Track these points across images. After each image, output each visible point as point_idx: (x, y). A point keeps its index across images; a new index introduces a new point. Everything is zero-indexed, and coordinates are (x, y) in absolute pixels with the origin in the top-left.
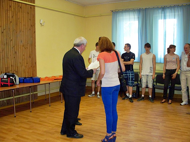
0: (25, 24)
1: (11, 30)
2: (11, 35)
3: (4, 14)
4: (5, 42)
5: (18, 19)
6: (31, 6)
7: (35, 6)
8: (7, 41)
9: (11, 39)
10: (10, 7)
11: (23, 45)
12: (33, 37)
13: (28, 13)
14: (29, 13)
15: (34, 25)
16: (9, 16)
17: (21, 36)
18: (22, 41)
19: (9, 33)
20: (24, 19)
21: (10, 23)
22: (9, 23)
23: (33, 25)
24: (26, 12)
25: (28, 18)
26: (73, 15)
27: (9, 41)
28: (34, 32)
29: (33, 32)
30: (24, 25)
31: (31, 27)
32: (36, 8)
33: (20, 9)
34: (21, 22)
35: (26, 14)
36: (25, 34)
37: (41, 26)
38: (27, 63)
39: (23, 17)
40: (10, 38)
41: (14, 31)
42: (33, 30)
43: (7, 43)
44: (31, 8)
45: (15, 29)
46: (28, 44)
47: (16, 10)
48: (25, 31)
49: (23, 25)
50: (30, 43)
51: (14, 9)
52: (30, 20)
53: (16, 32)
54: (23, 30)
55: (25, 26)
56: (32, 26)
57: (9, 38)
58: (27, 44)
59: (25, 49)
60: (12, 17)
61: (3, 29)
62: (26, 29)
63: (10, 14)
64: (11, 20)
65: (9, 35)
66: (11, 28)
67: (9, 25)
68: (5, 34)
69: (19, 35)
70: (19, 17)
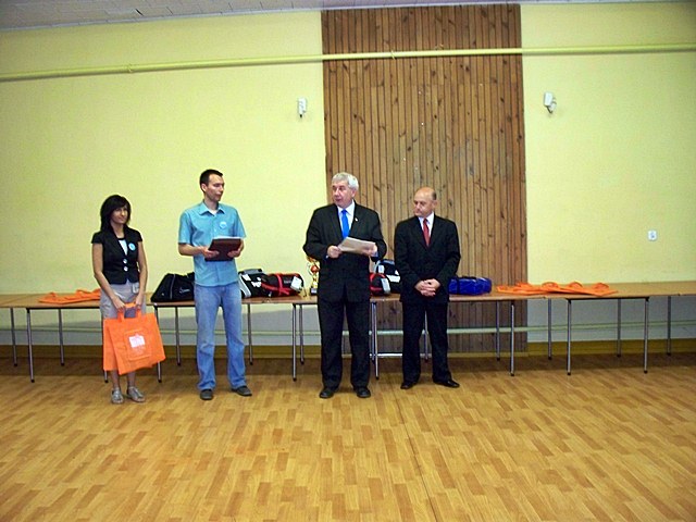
0: (482, 117)
1: (436, 139)
2: (436, 152)
3: (415, 97)
4: (418, 176)
5: (459, 105)
6: (506, 58)
7: (520, 55)
8: (425, 172)
9: (435, 165)
10: (433, 74)
11: (476, 179)
12: (516, 151)
13: (496, 81)
14: (500, 81)
15: (517, 116)
16: (428, 100)
17: (469, 153)
18: (472, 169)
19: (429, 146)
20: (481, 101)
21: (433, 120)
22: (429, 119)
23: (514, 115)
24: (487, 79)
25: (494, 96)
27: (430, 170)
28: (520, 137)
29: (516, 138)
30: (479, 120)
31: (508, 124)
32: (525, 60)
33: (466, 75)
34: (468, 110)
35: (487, 87)
36: (483, 145)
38: (490, 236)
39: (477, 96)
40: (433, 162)
41: (445, 141)
42: (516, 133)
43: (421, 177)
44: (505, 62)
45: (449, 134)
46: (494, 175)
47: (454, 79)
48: (482, 138)
49: (475, 122)
50: (503, 173)
51: (445, 77)
52: (502, 100)
53: (453, 145)
54: (475, 136)
55: (482, 122)
56: (510, 119)
57: (429, 163)
58: (490, 175)
59: (483, 192)
60: (439, 102)
61: (410, 140)
62: (488, 129)
63: (433, 95)
64: (435, 112)
65: (430, 155)
66: (436, 133)
67: (429, 126)
68: (416, 154)
69: (463, 150)
70: (461, 100)
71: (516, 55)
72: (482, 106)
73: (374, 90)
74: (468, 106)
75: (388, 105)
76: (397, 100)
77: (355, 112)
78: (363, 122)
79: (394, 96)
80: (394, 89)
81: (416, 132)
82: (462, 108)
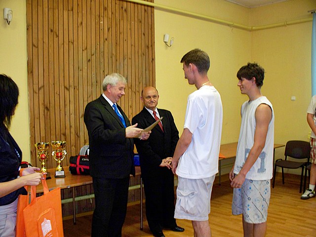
0: (133, 43)
1: (106, 55)
2: (106, 65)
3: (93, 23)
4: (94, 80)
5: (120, 33)
6: (146, 8)
8: (98, 79)
9: (106, 73)
10: (105, 9)
11: (129, 86)
12: (151, 68)
13: (141, 22)
14: (143, 22)
15: (152, 46)
16: (102, 27)
17: (125, 67)
18: (127, 78)
19: (102, 60)
20: (133, 33)
21: (104, 42)
22: (102, 40)
23: (150, 46)
24: (136, 19)
25: (140, 32)
26: (229, 25)
27: (102, 78)
28: (153, 59)
29: (151, 60)
31: (147, 50)
32: (156, 11)
33: (125, 14)
34: (125, 38)
35: (136, 24)
36: (133, 62)
37: (166, 48)
39: (131, 29)
40: (104, 71)
41: (112, 57)
42: (150, 56)
43: (96, 82)
44: (145, 10)
45: (114, 52)
46: (139, 83)
47: (117, 15)
48: (133, 57)
49: (129, 46)
50: (144, 82)
51: (112, 13)
52: (144, 34)
53: (116, 60)
54: (129, 56)
55: (133, 47)
56: (148, 47)
57: (102, 72)
58: (137, 83)
59: (133, 94)
60: (108, 29)
61: (89, 53)
62: (136, 53)
63: (105, 23)
64: (106, 36)
65: (102, 65)
66: (106, 51)
67: (102, 46)
68: (94, 64)
69: (122, 64)
70: (121, 30)
71: (152, 7)
72: (133, 36)
73: (66, 13)
74: (125, 35)
75: (76, 26)
76: (82, 23)
77: (51, 27)
78: (58, 36)
79: (80, 21)
80: (80, 14)
81: (94, 49)
82: (122, 36)
